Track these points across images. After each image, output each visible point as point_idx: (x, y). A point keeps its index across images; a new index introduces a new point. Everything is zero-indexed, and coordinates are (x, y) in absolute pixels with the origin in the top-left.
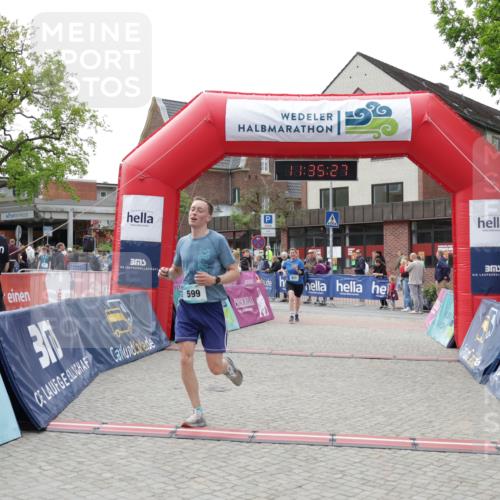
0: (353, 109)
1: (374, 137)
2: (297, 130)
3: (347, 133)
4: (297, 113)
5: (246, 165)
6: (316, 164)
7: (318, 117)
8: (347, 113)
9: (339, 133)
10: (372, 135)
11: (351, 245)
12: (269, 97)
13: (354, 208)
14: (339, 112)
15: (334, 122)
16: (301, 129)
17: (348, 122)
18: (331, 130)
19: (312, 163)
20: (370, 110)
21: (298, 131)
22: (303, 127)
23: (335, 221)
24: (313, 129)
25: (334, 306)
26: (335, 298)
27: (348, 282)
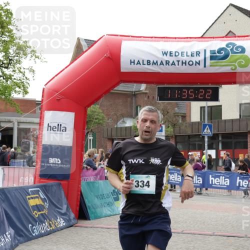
0: (216, 49)
1: (232, 69)
2: (173, 64)
3: (211, 66)
4: (174, 51)
5: (146, 89)
6: (188, 89)
7: (189, 54)
8: (211, 51)
9: (205, 66)
10: (230, 67)
11: (223, 149)
12: (154, 39)
13: (225, 121)
14: (205, 51)
15: (201, 58)
16: (176, 63)
17: (212, 58)
18: (199, 64)
19: (185, 88)
20: (229, 49)
21: (175, 64)
22: (178, 61)
23: (209, 131)
24: (185, 63)
25: (208, 195)
26: (209, 189)
27: (219, 177)
